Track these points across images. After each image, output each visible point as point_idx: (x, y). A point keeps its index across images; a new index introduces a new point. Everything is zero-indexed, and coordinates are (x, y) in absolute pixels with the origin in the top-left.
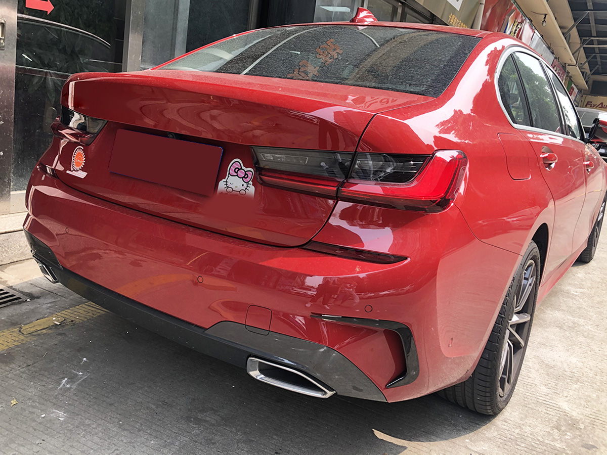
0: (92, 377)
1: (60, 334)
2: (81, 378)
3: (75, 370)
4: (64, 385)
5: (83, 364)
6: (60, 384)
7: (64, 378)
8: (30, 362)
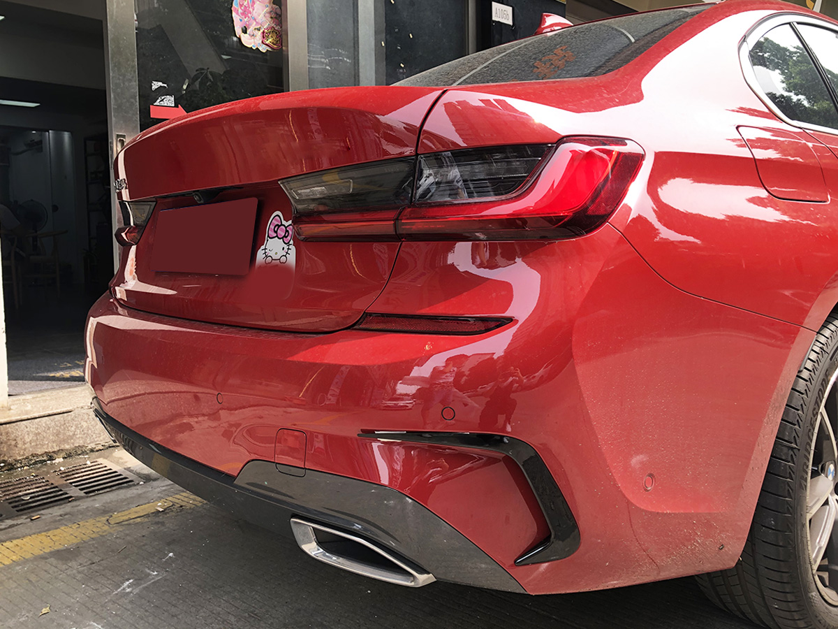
0: (168, 578)
1: (157, 523)
2: (153, 579)
3: (149, 569)
4: (124, 589)
5: (165, 561)
6: (120, 587)
7: (128, 580)
8: (96, 559)
